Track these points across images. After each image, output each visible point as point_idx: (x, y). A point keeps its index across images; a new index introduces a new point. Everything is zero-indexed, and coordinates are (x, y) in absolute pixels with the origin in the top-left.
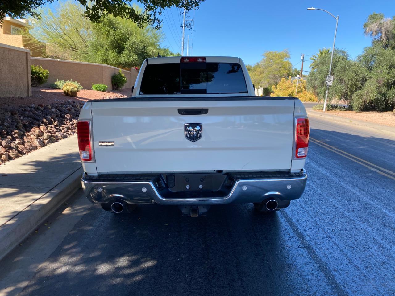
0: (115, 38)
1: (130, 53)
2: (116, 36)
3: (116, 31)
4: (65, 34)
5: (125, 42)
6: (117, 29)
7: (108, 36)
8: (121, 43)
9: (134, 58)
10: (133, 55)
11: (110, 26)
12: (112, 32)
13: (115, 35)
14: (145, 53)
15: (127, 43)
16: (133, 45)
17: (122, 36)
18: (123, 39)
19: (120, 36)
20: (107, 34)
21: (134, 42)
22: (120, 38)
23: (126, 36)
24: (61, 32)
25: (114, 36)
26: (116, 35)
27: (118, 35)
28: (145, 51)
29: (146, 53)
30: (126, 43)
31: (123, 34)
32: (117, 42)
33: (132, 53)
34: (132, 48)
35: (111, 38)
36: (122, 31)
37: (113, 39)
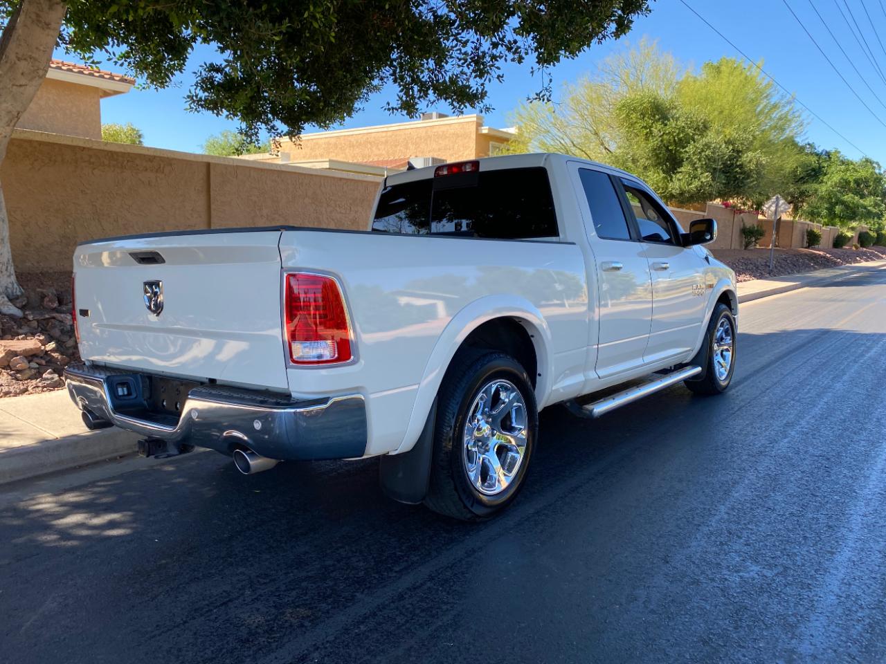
0: (662, 141)
1: (696, 169)
2: (665, 137)
3: (666, 125)
4: (574, 146)
5: (684, 147)
6: (669, 121)
7: (647, 139)
8: (676, 151)
9: (702, 182)
10: (702, 173)
11: (654, 117)
12: (657, 128)
13: (664, 134)
14: (737, 166)
15: (690, 148)
16: (703, 151)
17: (678, 134)
18: (680, 140)
19: (675, 134)
20: (646, 134)
21: (707, 146)
22: (675, 140)
23: (688, 134)
24: (567, 141)
25: (661, 136)
26: (667, 134)
27: (669, 132)
28: (738, 163)
29: (741, 166)
30: (687, 149)
31: (682, 130)
32: (667, 148)
33: (699, 170)
34: (699, 160)
35: (653, 143)
36: (681, 123)
37: (657, 144)
